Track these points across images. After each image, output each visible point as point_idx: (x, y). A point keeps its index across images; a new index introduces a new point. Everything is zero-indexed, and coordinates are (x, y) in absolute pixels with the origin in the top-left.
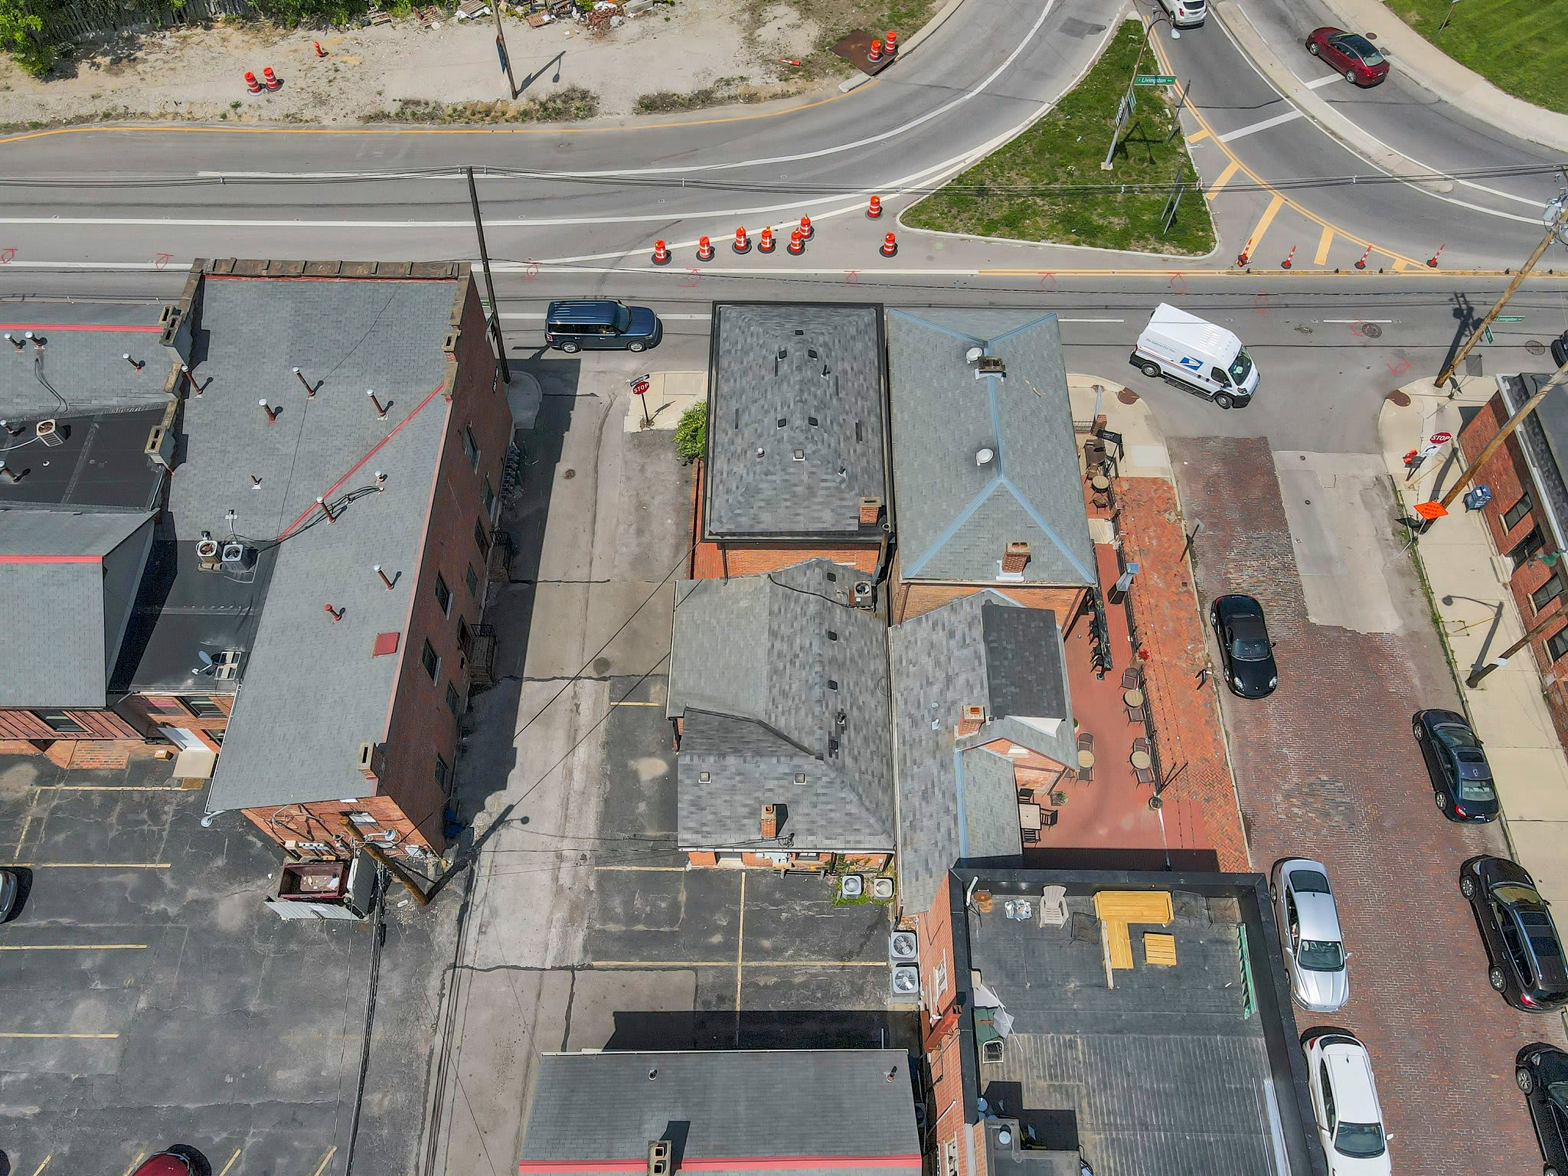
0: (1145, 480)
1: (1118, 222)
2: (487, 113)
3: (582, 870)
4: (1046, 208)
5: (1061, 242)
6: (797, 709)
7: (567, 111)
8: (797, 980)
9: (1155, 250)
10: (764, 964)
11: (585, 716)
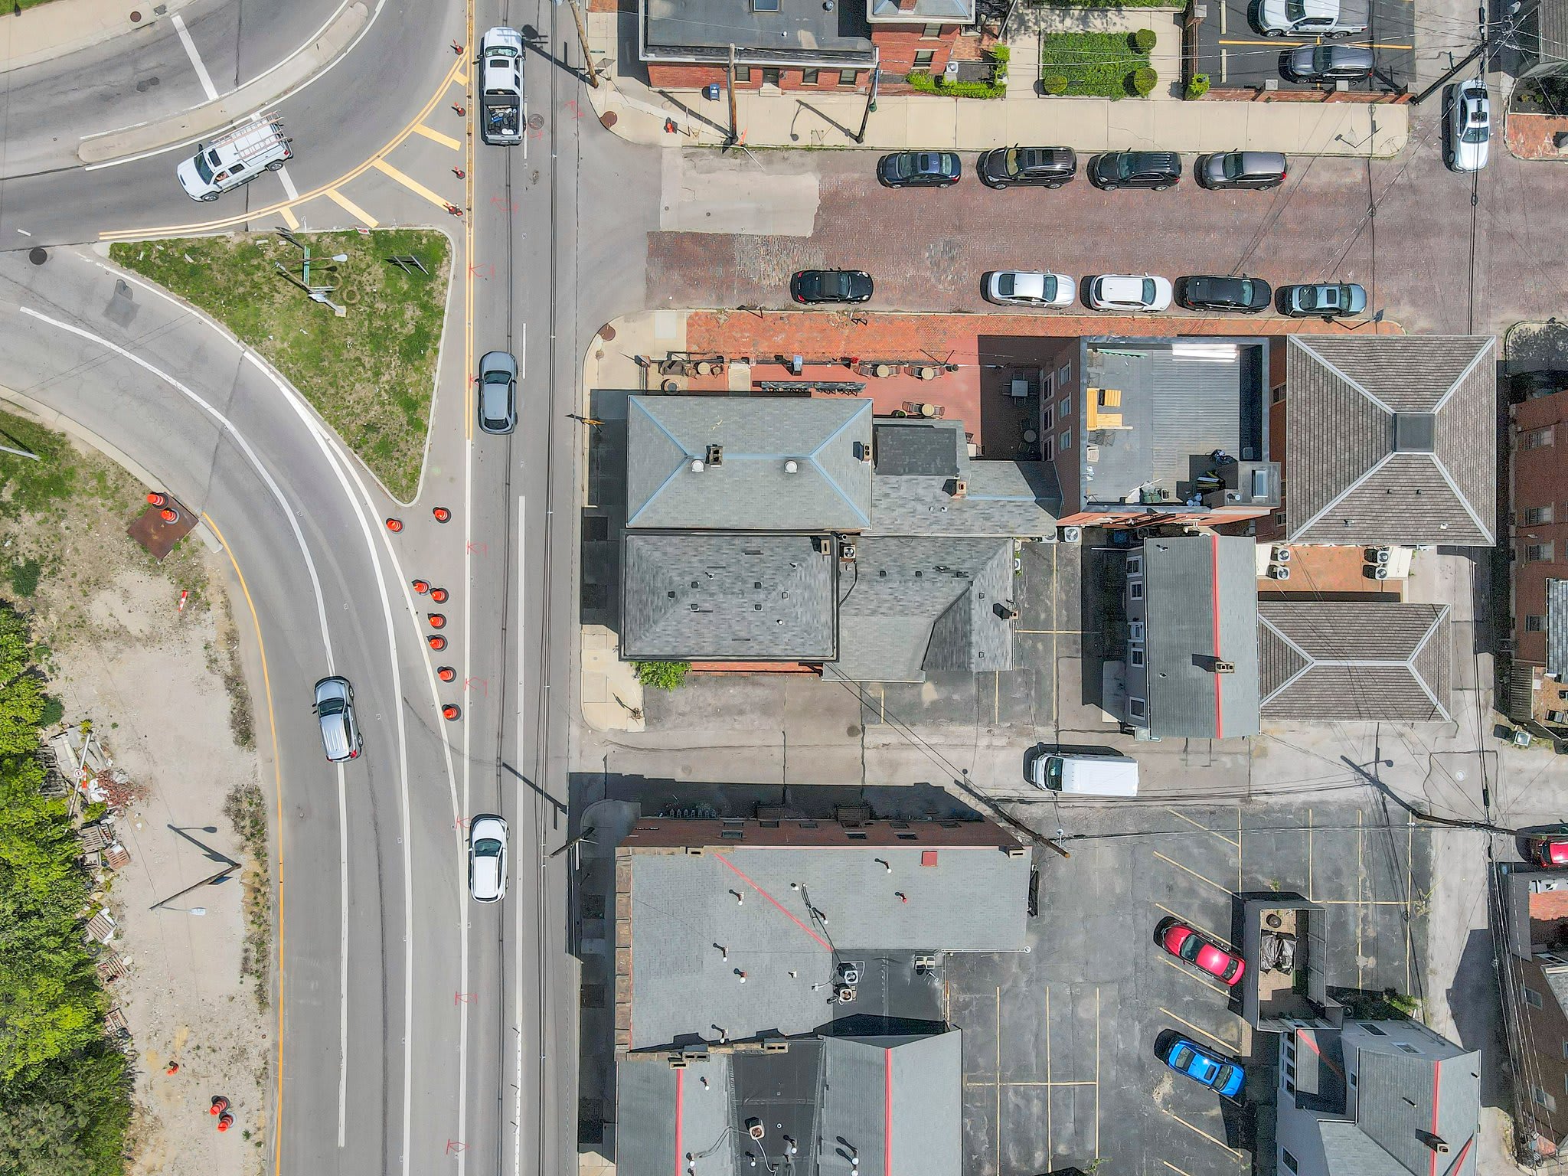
0: (689, 332)
1: (411, 312)
2: (257, 890)
3: (997, 731)
4: (394, 373)
5: (434, 364)
6: (934, 597)
7: (252, 815)
8: (1064, 598)
9: (445, 284)
10: (1055, 617)
11: (892, 739)
